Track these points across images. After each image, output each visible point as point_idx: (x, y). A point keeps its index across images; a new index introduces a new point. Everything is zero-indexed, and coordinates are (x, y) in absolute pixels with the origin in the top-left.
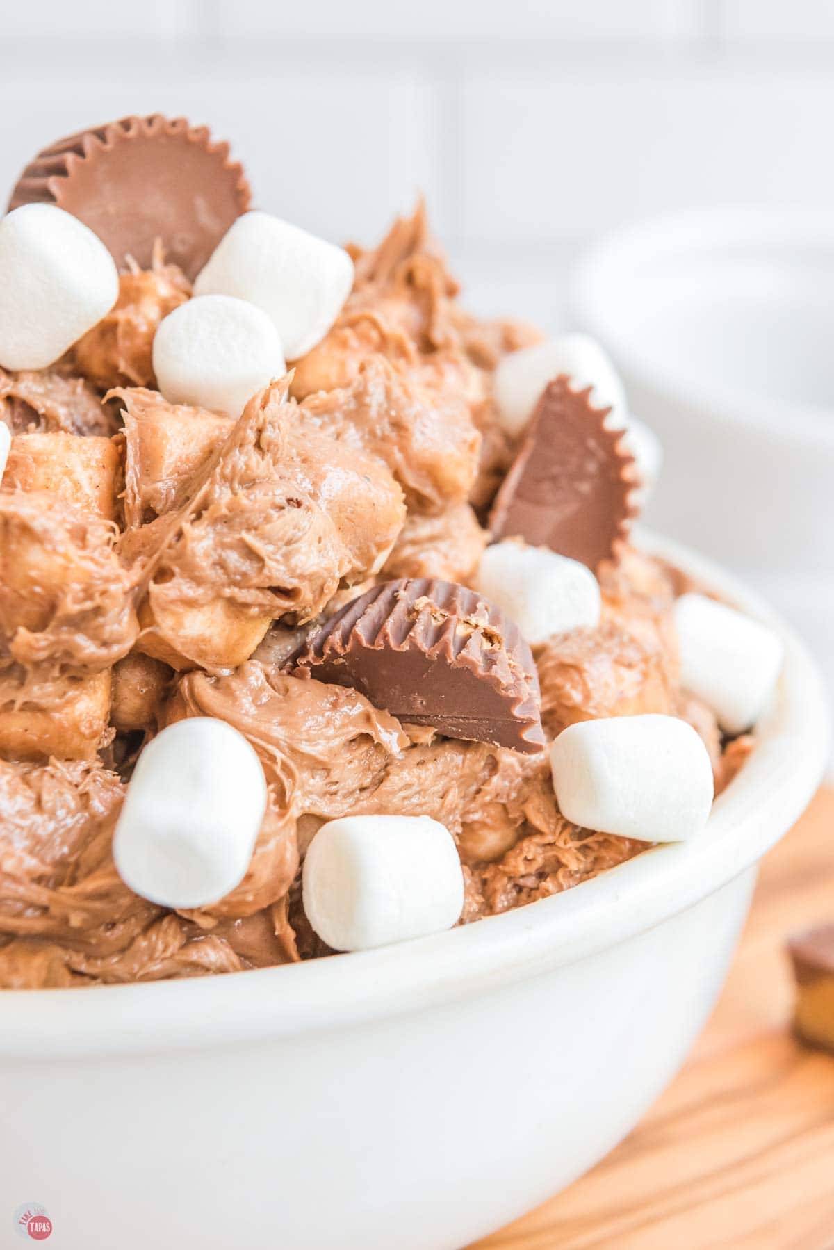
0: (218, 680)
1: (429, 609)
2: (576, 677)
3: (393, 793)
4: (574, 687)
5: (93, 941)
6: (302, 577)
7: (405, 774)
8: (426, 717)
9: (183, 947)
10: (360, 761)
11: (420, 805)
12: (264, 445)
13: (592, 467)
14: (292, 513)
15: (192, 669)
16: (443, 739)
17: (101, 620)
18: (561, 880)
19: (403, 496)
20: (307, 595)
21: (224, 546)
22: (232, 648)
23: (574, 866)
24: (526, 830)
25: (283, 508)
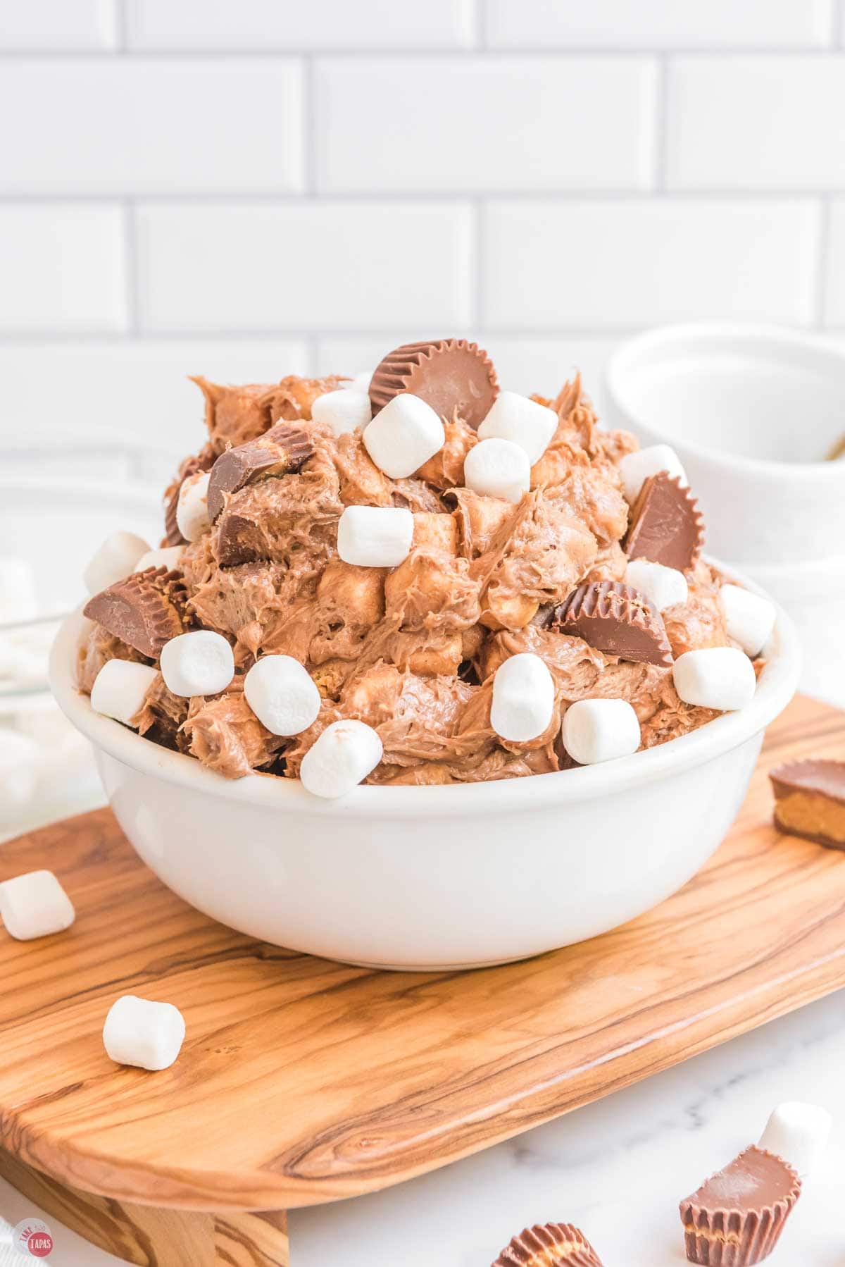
0: (515, 635)
1: (615, 597)
2: (682, 629)
3: (601, 688)
4: (681, 634)
5: (464, 763)
6: (558, 583)
7: (606, 678)
8: (615, 650)
9: (505, 765)
10: (585, 673)
11: (612, 694)
12: (536, 518)
13: (680, 519)
14: (552, 552)
15: (502, 629)
16: (622, 661)
17: (465, 606)
18: (681, 730)
19: (596, 540)
20: (560, 592)
21: (522, 569)
22: (522, 619)
23: (687, 723)
24: (662, 706)
25: (548, 550)
